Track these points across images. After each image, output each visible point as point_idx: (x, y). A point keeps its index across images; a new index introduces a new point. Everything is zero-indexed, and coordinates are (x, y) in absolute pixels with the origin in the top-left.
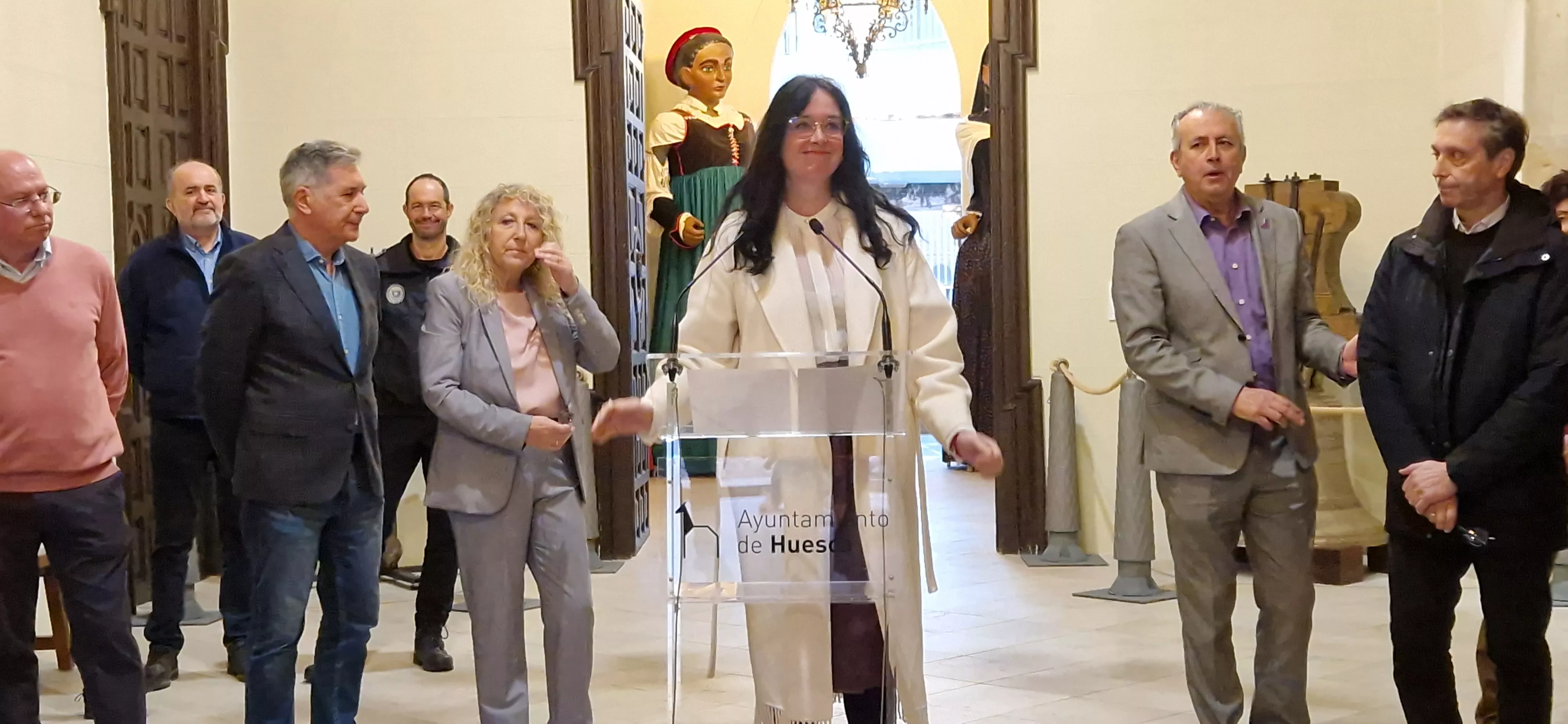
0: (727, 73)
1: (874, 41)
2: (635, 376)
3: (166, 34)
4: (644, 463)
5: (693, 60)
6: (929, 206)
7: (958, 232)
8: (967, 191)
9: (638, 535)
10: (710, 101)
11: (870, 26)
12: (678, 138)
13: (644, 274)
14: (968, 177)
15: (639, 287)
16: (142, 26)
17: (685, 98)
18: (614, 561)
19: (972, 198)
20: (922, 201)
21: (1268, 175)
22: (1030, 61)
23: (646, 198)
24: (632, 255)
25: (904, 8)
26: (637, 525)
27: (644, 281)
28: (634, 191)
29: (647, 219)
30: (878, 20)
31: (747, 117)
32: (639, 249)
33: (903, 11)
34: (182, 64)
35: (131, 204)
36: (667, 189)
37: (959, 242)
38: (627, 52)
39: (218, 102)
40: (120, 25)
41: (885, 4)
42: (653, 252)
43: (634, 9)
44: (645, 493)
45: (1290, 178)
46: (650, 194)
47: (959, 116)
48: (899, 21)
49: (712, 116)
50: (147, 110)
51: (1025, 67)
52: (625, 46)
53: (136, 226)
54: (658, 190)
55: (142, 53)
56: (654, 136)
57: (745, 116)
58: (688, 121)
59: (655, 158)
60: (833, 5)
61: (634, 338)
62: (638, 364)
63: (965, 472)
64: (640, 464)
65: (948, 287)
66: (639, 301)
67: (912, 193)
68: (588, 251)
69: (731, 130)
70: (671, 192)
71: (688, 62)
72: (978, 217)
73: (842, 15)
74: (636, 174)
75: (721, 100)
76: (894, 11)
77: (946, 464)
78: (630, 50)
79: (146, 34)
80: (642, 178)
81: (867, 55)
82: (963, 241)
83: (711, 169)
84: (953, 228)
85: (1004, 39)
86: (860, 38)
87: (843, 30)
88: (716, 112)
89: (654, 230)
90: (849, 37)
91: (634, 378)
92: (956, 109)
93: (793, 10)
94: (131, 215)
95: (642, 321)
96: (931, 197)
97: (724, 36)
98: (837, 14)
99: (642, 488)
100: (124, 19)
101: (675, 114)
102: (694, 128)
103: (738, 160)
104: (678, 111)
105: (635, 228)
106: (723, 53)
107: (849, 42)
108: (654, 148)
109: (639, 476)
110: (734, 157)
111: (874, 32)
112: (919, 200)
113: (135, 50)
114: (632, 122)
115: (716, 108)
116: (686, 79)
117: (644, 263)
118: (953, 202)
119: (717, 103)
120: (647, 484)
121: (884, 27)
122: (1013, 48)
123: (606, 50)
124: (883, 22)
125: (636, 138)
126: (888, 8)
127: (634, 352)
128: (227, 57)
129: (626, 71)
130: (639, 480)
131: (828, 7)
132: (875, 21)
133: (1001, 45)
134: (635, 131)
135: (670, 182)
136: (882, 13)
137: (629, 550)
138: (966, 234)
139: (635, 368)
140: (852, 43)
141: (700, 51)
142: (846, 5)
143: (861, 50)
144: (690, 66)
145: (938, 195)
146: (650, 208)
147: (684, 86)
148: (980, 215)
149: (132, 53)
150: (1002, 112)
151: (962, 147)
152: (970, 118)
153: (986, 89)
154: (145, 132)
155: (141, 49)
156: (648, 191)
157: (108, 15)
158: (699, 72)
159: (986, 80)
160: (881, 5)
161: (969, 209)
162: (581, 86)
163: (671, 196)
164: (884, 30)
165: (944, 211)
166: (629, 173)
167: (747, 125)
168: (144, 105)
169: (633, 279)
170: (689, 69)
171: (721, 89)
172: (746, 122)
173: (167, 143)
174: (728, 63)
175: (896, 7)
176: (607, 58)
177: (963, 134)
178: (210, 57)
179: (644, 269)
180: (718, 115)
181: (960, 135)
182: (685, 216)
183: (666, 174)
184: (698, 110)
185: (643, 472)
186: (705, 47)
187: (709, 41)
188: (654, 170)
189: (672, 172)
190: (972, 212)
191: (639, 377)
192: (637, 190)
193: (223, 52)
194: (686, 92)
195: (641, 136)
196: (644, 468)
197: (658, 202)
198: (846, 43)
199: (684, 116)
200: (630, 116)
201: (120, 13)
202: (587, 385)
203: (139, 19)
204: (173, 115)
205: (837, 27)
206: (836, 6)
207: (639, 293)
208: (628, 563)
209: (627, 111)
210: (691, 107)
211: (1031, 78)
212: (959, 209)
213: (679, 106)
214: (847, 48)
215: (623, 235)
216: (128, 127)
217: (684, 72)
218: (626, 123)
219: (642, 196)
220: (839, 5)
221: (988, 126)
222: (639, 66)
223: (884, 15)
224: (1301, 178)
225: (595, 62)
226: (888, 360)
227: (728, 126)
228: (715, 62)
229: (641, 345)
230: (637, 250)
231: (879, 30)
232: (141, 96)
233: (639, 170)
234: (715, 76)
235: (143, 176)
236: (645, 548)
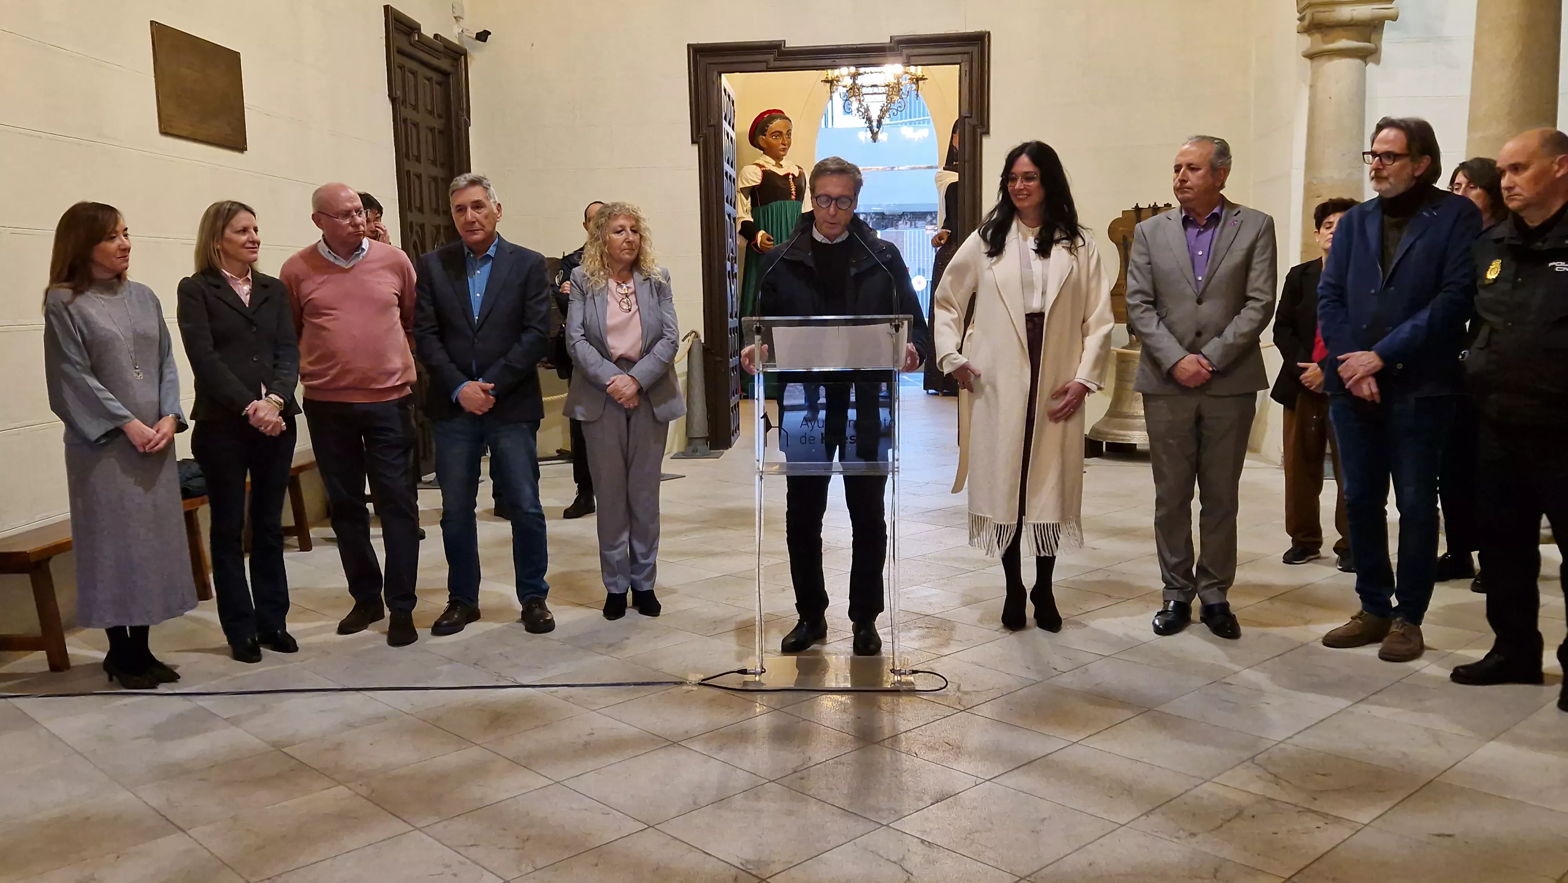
0: (788, 139)
1: (883, 118)
2: (731, 335)
3: (431, 113)
4: (736, 389)
5: (766, 131)
6: (916, 227)
7: (935, 244)
8: (942, 216)
9: (733, 435)
10: (778, 158)
11: (881, 108)
12: (757, 182)
13: (736, 271)
14: (942, 208)
15: (733, 278)
16: (415, 108)
17: (761, 155)
18: (718, 451)
19: (945, 221)
20: (911, 225)
21: (1137, 204)
22: (985, 130)
23: (737, 220)
24: (729, 256)
25: (903, 96)
26: (733, 428)
27: (736, 273)
28: (729, 216)
29: (738, 235)
30: (886, 104)
31: (802, 169)
32: (732, 253)
33: (902, 99)
34: (440, 132)
35: (411, 223)
36: (750, 215)
37: (936, 250)
38: (725, 125)
39: (465, 159)
40: (402, 108)
41: (891, 93)
42: (741, 256)
43: (729, 96)
44: (737, 409)
45: (1152, 206)
46: (739, 218)
47: (936, 168)
48: (899, 105)
49: (779, 168)
50: (420, 163)
51: (982, 134)
52: (724, 121)
53: (415, 237)
54: (744, 216)
55: (416, 125)
56: (741, 180)
57: (799, 168)
58: (763, 171)
59: (742, 194)
60: (857, 94)
61: (730, 311)
62: (732, 327)
63: (937, 397)
64: (734, 391)
65: (928, 280)
66: (733, 287)
67: (905, 219)
68: (701, 254)
69: (791, 177)
70: (752, 217)
71: (763, 132)
72: (948, 233)
73: (863, 101)
74: (731, 205)
75: (784, 157)
76: (896, 98)
77: (926, 391)
78: (727, 124)
79: (418, 112)
80: (734, 208)
81: (879, 126)
82: (938, 249)
83: (779, 202)
84: (932, 240)
85: (969, 115)
86: (875, 114)
87: (863, 111)
88: (781, 165)
89: (741, 242)
90: (868, 115)
91: (730, 336)
92: (936, 163)
93: (831, 98)
94: (411, 231)
95: (734, 299)
96: (917, 222)
97: (787, 115)
98: (859, 100)
99: (735, 405)
100: (404, 102)
101: (755, 166)
102: (767, 175)
103: (795, 196)
104: (757, 164)
105: (730, 240)
106: (785, 127)
107: (867, 119)
108: (741, 189)
109: (733, 398)
110: (793, 194)
111: (883, 112)
112: (909, 223)
113: (411, 123)
114: (728, 171)
115: (781, 163)
116: (762, 143)
117: (736, 263)
118: (932, 225)
119: (782, 159)
120: (738, 403)
121: (890, 109)
122: (974, 121)
123: (712, 123)
124: (889, 105)
125: (730, 181)
126: (892, 96)
127: (730, 320)
128: (470, 128)
129: (725, 137)
130: (733, 401)
131: (855, 96)
132: (884, 104)
133: (966, 119)
134: (730, 176)
135: (752, 211)
136: (888, 100)
137: (727, 445)
138: (941, 244)
139: (730, 329)
140: (869, 120)
141: (771, 125)
142: (865, 94)
143: (875, 124)
144: (765, 135)
145: (922, 220)
146: (739, 228)
147: (761, 148)
148: (950, 231)
149: (409, 125)
150: (966, 164)
151: (939, 188)
152: (944, 169)
153: (955, 150)
154: (419, 177)
155: (416, 123)
156: (737, 216)
157: (393, 99)
158: (770, 139)
159: (956, 144)
160: (888, 94)
161: (942, 228)
162: (696, 147)
163: (752, 220)
164: (890, 111)
165: (927, 230)
166: (726, 204)
167: (801, 174)
168: (418, 159)
169: (729, 272)
170: (764, 137)
171: (784, 150)
172: (800, 172)
173: (433, 185)
174: (789, 133)
175: (898, 95)
176: (712, 129)
177: (939, 179)
178: (459, 129)
179: (736, 266)
180: (782, 167)
181: (938, 180)
182: (762, 232)
183: (749, 206)
184: (769, 163)
185: (736, 396)
186: (774, 123)
187: (777, 118)
188: (741, 203)
189: (753, 204)
190: (944, 230)
191: (733, 335)
192: (732, 215)
193: (467, 125)
194: (762, 152)
195: (734, 179)
196: (737, 394)
197: (745, 224)
198: (865, 120)
199: (760, 168)
200: (727, 167)
201: (401, 99)
202: (701, 340)
203: (414, 104)
204: (436, 166)
205: (860, 109)
206: (859, 95)
207: (733, 282)
208: (725, 451)
209: (725, 163)
210: (765, 162)
211: (985, 140)
212: (936, 228)
213: (757, 161)
214: (866, 123)
215: (723, 245)
216: (408, 172)
217: (761, 139)
218: (725, 171)
219: (734, 219)
220: (861, 94)
221: (957, 174)
222: (732, 134)
223: (890, 101)
224: (1159, 206)
225: (704, 131)
226: (897, 321)
227: (788, 174)
228: (781, 133)
229: (734, 316)
230: (731, 254)
231: (887, 111)
232: (416, 153)
233: (733, 202)
234: (780, 142)
235: (418, 205)
236: (738, 443)
